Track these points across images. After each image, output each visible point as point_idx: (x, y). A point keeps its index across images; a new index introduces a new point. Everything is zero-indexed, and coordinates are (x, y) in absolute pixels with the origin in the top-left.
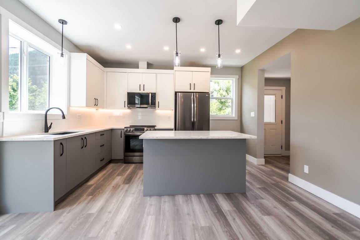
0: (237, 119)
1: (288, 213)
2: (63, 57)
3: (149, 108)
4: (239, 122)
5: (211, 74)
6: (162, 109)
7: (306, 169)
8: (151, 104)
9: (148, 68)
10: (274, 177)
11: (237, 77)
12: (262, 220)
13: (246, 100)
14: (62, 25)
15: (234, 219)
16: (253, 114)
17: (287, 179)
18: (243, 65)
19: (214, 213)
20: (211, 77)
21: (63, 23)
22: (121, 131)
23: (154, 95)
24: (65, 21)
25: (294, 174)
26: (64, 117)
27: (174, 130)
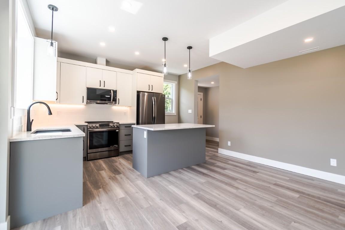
0: (176, 115)
1: (232, 167)
2: (53, 46)
3: (109, 104)
4: (177, 117)
5: (164, 79)
6: (122, 106)
7: (229, 143)
8: (113, 101)
9: (107, 65)
10: (210, 152)
11: (176, 82)
12: (225, 172)
13: (183, 100)
14: (52, 11)
15: (214, 175)
16: (190, 111)
17: (217, 152)
18: (181, 74)
19: (202, 175)
20: (164, 81)
21: (53, 9)
22: (84, 128)
23: (115, 92)
24: (56, 7)
25: (222, 148)
26: (50, 113)
27: (136, 124)
